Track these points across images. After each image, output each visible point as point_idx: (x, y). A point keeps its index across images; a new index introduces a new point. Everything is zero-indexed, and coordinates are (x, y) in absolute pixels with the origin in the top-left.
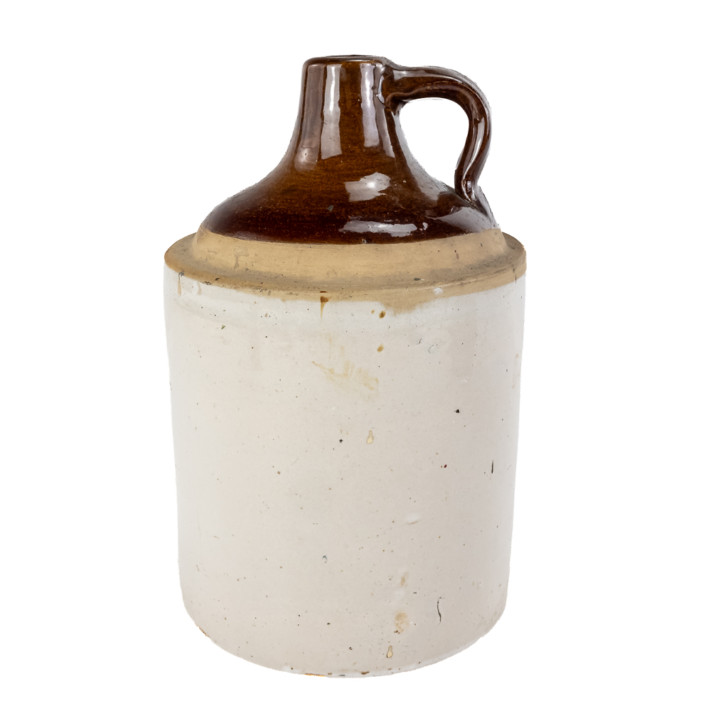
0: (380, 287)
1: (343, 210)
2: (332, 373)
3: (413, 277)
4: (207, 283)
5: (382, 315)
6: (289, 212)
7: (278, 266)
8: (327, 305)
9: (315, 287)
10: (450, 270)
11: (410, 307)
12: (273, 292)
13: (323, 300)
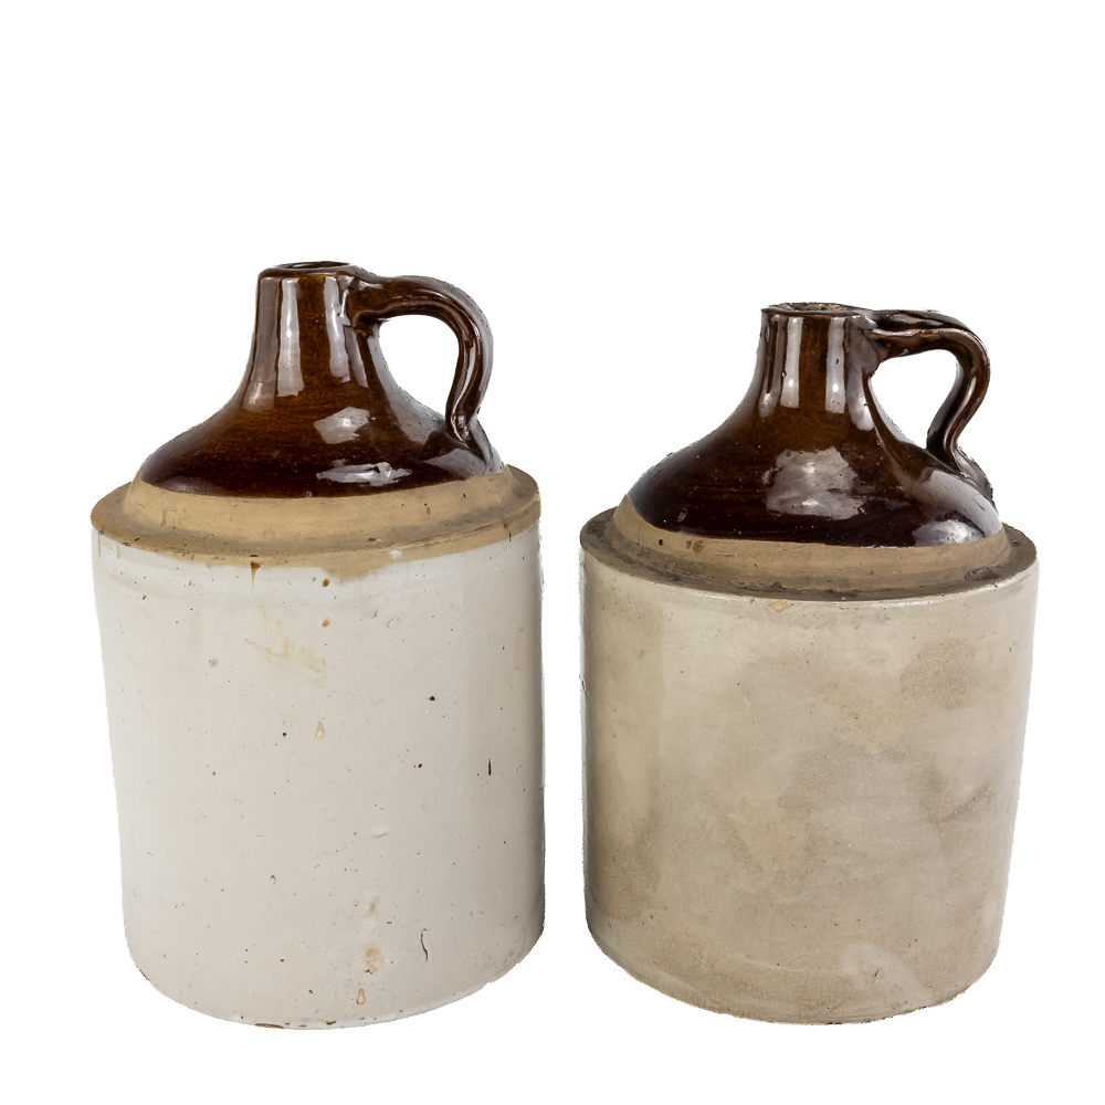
0: (322, 550)
1: (290, 455)
2: (270, 653)
3: (368, 537)
4: (126, 544)
5: (326, 583)
6: (228, 458)
7: (208, 524)
8: (259, 571)
9: (245, 551)
10: (416, 528)
11: (361, 573)
12: (196, 556)
13: (254, 566)
